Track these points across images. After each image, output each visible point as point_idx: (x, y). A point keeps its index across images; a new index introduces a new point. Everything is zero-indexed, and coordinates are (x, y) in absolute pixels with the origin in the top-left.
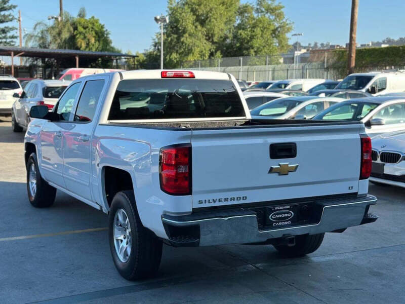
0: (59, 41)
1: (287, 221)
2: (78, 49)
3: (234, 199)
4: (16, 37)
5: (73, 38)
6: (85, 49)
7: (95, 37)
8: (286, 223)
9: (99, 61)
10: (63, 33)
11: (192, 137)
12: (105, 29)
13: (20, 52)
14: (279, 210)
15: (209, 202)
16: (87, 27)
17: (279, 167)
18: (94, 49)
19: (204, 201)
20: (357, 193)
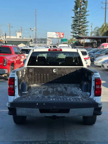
0: (103, 33)
4: (88, 33)
13: (87, 38)
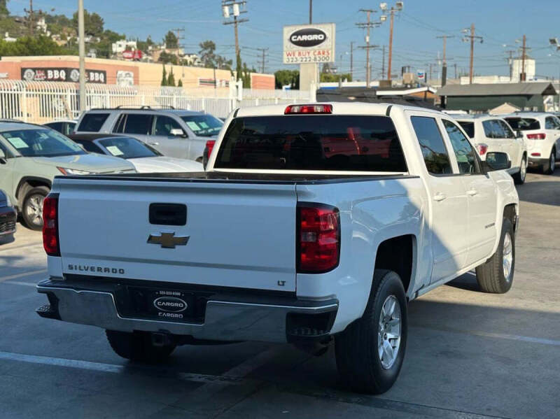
1: (178, 313)
3: (108, 270)
8: (177, 316)
14: (166, 295)
15: (80, 270)
17: (161, 235)
19: (74, 267)
20: (295, 293)
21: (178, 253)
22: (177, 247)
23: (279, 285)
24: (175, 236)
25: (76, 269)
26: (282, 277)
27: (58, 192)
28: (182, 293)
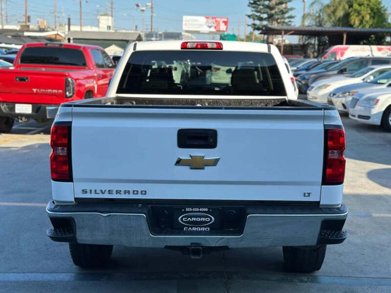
0: (333, 19)
1: (205, 227)
2: (351, 26)
3: (129, 192)
4: (293, 17)
5: (347, 16)
6: (358, 27)
7: (370, 14)
8: (203, 229)
9: (371, 38)
10: (338, 11)
11: (72, 114)
12: (382, 5)
13: (290, 31)
14: (192, 212)
15: (96, 193)
16: (363, 4)
17: (190, 158)
18: (367, 26)
19: (88, 191)
20: (319, 202)
21: (208, 173)
22: (206, 168)
23: (305, 196)
24: (205, 158)
25: (91, 193)
26: (307, 189)
27: (70, 120)
28: (209, 209)
